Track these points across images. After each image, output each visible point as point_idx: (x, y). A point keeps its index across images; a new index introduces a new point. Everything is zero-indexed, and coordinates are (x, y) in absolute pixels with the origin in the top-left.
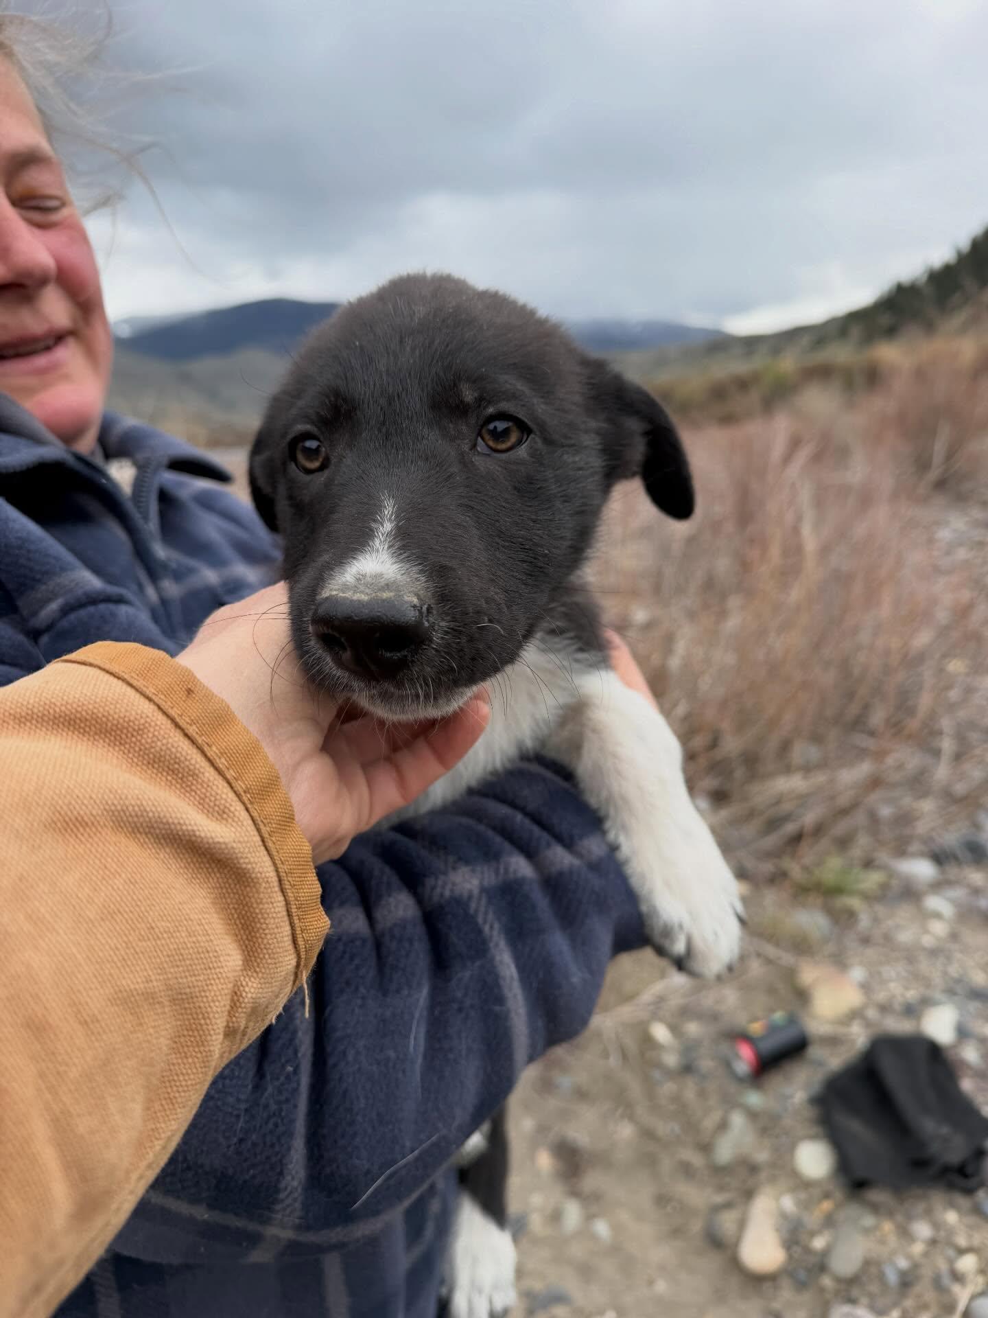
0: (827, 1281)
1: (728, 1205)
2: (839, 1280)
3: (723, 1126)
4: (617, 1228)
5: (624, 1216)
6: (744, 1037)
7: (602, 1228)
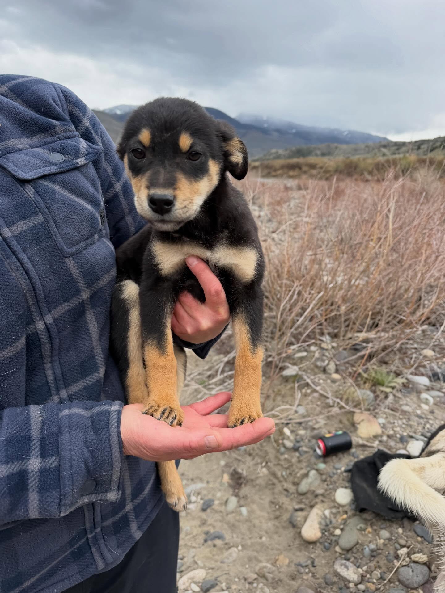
0: (337, 549)
1: (301, 510)
2: (343, 549)
3: (306, 475)
4: (251, 512)
5: (255, 507)
6: (322, 438)
7: (244, 510)
